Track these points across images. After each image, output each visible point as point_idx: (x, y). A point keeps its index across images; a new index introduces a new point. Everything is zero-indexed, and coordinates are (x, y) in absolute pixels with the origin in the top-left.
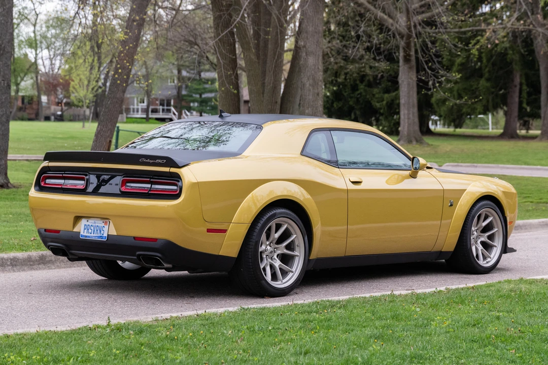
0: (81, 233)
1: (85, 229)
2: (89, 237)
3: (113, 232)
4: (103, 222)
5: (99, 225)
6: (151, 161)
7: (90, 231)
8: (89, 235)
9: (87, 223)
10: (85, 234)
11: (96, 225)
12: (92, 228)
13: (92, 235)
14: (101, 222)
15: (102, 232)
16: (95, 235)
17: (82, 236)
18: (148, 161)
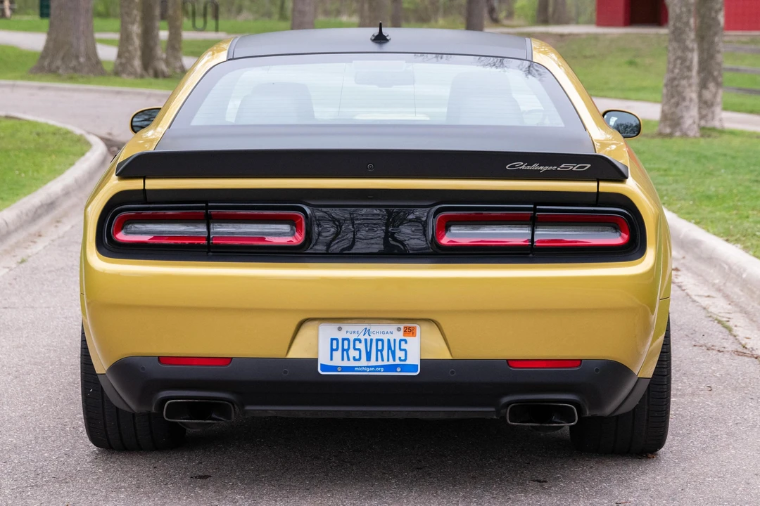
0: (321, 362)
1: (333, 350)
2: (352, 369)
3: (440, 352)
4: (399, 329)
5: (385, 337)
6: (543, 168)
7: (354, 353)
8: (352, 363)
9: (340, 336)
10: (338, 361)
11: (374, 337)
12: (361, 346)
13: (364, 362)
14: (393, 327)
15: (400, 354)
16: (373, 362)
17: (325, 367)
18: (535, 167)
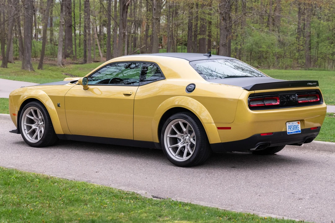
0: (287, 132)
1: (289, 128)
2: (292, 133)
3: (303, 127)
4: (297, 123)
5: (295, 125)
7: (292, 129)
9: (289, 125)
10: (290, 131)
11: (294, 125)
12: (292, 127)
13: (293, 131)
15: (298, 128)
17: (289, 133)
